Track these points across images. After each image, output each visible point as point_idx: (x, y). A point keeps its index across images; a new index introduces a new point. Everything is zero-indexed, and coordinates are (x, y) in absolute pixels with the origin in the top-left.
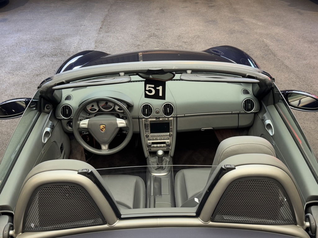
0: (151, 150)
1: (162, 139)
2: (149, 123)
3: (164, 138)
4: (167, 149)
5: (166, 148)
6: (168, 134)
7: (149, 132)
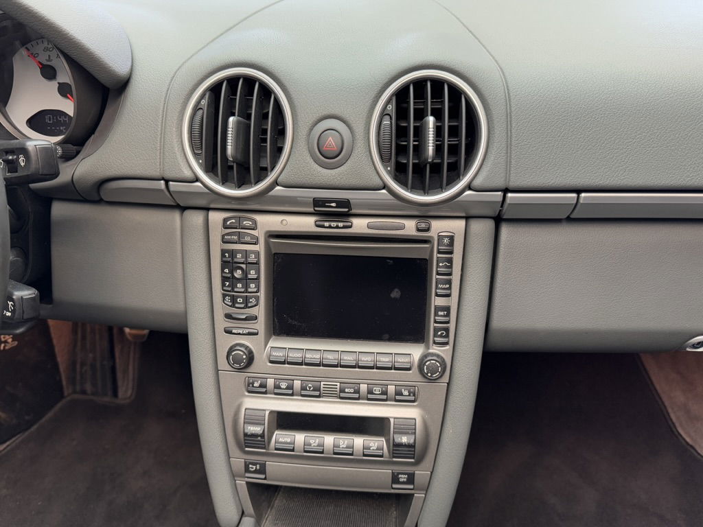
0: (262, 470)
1: (357, 397)
2: (260, 248)
3: (377, 390)
4: (395, 479)
5: (387, 472)
6: (415, 352)
7: (260, 325)
